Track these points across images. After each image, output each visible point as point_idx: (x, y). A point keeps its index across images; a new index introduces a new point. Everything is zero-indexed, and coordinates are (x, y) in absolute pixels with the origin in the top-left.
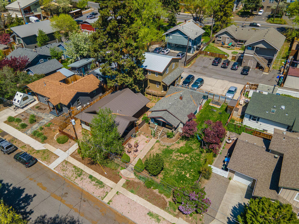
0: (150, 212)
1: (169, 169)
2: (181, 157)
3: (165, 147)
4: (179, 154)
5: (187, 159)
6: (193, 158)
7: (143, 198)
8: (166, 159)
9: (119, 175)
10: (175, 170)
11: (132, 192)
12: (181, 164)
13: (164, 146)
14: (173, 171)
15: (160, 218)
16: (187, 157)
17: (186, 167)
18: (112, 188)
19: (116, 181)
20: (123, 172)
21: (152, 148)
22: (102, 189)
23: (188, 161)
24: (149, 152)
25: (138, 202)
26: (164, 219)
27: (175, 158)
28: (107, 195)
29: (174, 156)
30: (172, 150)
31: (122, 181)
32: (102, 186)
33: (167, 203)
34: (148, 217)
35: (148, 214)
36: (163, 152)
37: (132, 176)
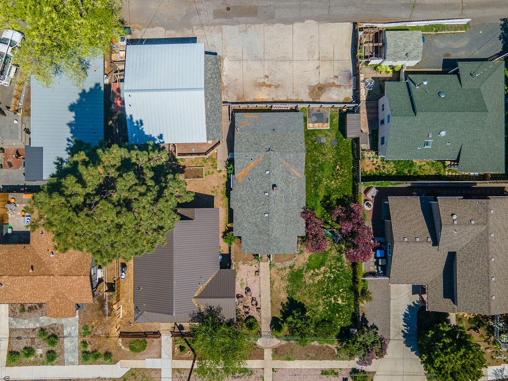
0: (323, 371)
1: (312, 305)
2: (317, 275)
3: (288, 270)
4: (312, 271)
5: (327, 275)
6: (333, 269)
7: (305, 360)
8: (301, 290)
9: (258, 348)
10: (321, 301)
11: (289, 359)
12: (323, 289)
13: (285, 268)
14: (319, 304)
15: (336, 371)
16: (325, 272)
17: (331, 288)
18: (263, 369)
19: (261, 356)
20: (260, 342)
21: (272, 283)
22: (253, 376)
23: (330, 277)
24: (271, 292)
25: (304, 367)
26: (341, 369)
27: (311, 281)
28: (263, 379)
29: (307, 278)
30: (300, 271)
31: (268, 353)
32: (250, 373)
33: (334, 350)
34: (325, 376)
35: (322, 374)
36: (290, 280)
37: (276, 342)
